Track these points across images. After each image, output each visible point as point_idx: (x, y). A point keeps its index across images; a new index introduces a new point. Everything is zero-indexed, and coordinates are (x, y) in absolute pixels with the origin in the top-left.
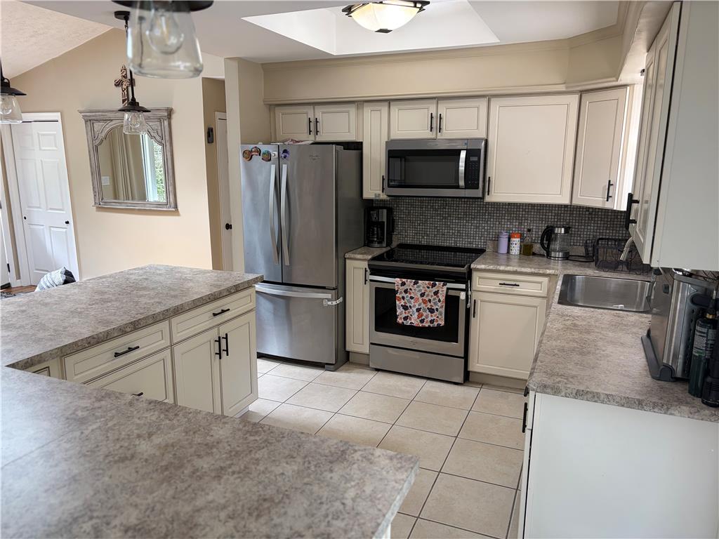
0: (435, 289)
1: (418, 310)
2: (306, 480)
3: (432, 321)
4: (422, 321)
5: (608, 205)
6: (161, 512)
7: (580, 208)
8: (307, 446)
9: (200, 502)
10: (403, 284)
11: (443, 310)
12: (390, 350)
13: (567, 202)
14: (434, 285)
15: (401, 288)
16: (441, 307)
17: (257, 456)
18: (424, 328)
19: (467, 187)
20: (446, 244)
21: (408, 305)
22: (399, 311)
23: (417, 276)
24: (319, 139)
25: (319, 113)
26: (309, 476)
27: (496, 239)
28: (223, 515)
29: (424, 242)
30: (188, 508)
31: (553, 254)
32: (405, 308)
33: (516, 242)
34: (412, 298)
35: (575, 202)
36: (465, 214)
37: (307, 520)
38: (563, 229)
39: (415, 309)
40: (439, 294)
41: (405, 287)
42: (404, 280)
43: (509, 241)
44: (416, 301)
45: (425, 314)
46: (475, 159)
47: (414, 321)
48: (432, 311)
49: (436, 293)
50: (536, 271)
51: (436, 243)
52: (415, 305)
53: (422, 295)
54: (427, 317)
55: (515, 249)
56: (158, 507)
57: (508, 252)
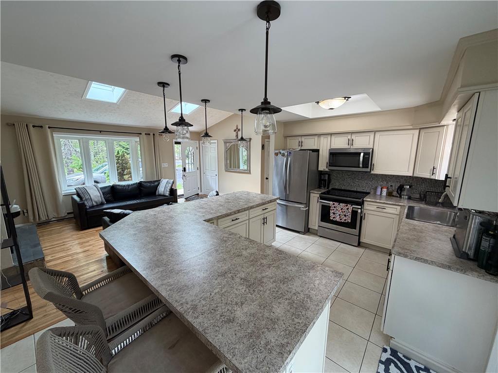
0: (347, 207)
1: (339, 215)
2: (300, 274)
3: (345, 220)
4: (341, 219)
5: (433, 177)
6: (251, 275)
7: (417, 178)
8: (300, 262)
9: (264, 275)
10: (334, 204)
11: (350, 216)
12: (327, 230)
13: (411, 174)
14: (347, 206)
16: (349, 215)
17: (282, 262)
18: (341, 222)
19: (363, 167)
20: (352, 189)
22: (331, 214)
23: (340, 201)
24: (302, 148)
25: (303, 139)
26: (301, 272)
27: (376, 189)
28: (271, 280)
29: (343, 188)
30: (259, 276)
31: (403, 197)
32: (334, 213)
33: (385, 191)
34: (337, 210)
35: (415, 175)
36: (362, 178)
37: (301, 289)
38: (408, 187)
41: (334, 206)
43: (381, 190)
44: (339, 211)
46: (368, 156)
47: (338, 219)
48: (345, 216)
49: (348, 209)
50: (394, 203)
51: (348, 188)
52: (338, 213)
53: (342, 209)
54: (343, 218)
55: (384, 193)
56: (250, 273)
57: (381, 194)
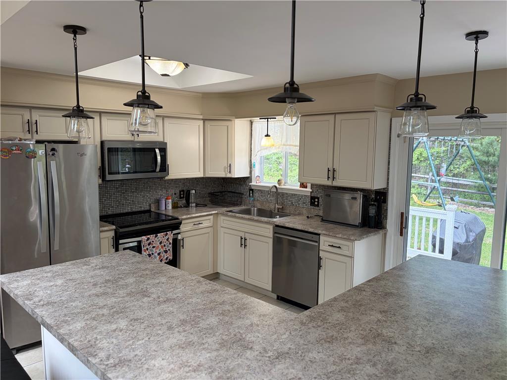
0: (167, 237)
1: (159, 254)
3: (167, 259)
4: (161, 260)
5: (229, 176)
10: (148, 239)
11: (171, 250)
13: (201, 175)
14: (167, 234)
15: (146, 242)
16: (170, 248)
19: (160, 171)
21: (151, 253)
23: (155, 231)
31: (190, 205)
32: (149, 255)
34: (154, 247)
35: (207, 175)
38: (194, 191)
39: (156, 254)
40: (169, 240)
41: (149, 242)
42: (148, 236)
43: (166, 201)
44: (157, 249)
45: (162, 255)
46: (162, 154)
48: (166, 252)
49: (168, 240)
50: (208, 213)
52: (156, 251)
53: (161, 243)
54: (164, 256)
55: (170, 207)
57: (166, 208)
